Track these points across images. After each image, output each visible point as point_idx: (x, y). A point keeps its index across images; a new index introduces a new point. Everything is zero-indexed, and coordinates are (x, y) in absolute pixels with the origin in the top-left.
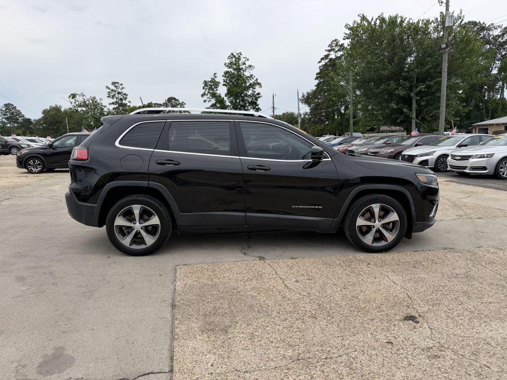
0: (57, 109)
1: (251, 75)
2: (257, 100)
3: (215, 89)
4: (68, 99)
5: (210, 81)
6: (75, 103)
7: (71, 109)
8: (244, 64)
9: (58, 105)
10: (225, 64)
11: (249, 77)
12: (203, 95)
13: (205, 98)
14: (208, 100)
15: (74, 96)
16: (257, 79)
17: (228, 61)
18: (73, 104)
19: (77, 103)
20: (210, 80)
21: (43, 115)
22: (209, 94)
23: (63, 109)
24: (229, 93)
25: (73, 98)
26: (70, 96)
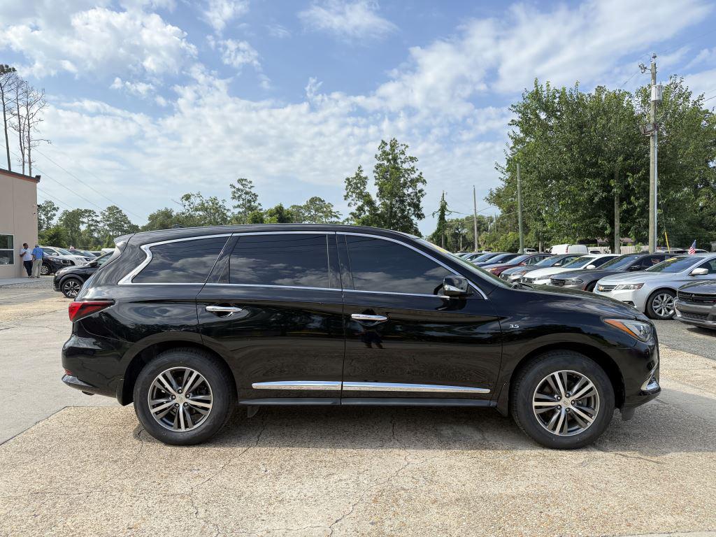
0: (167, 214)
1: (413, 168)
2: (420, 202)
3: (362, 188)
4: (181, 202)
5: (355, 178)
6: (190, 205)
7: (183, 214)
8: (403, 153)
9: (169, 209)
10: (376, 156)
11: (409, 170)
12: (346, 197)
13: (349, 200)
14: (353, 202)
15: (187, 197)
16: (421, 173)
17: (379, 153)
18: (187, 207)
19: (192, 206)
20: (354, 176)
21: (149, 222)
22: (354, 195)
23: (174, 214)
24: (381, 193)
25: (187, 200)
26: (183, 198)
